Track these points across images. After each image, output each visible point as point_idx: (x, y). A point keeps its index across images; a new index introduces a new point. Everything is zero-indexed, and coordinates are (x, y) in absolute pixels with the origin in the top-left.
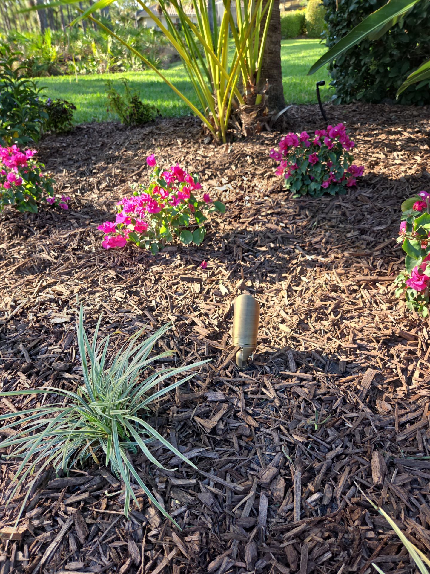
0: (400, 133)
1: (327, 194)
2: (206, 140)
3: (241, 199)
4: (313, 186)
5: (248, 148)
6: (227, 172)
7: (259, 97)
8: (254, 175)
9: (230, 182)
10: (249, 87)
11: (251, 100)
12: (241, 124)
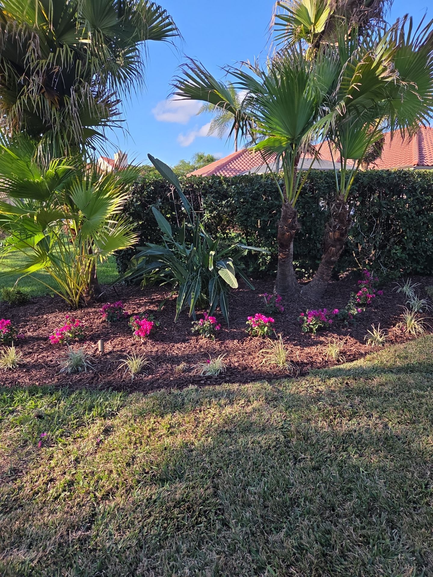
0: (142, 300)
1: (119, 321)
2: (69, 308)
3: (92, 326)
4: (115, 319)
5: (89, 310)
6: (84, 319)
7: (91, 292)
8: (94, 319)
9: (86, 321)
10: (86, 288)
11: (88, 293)
12: (84, 301)
